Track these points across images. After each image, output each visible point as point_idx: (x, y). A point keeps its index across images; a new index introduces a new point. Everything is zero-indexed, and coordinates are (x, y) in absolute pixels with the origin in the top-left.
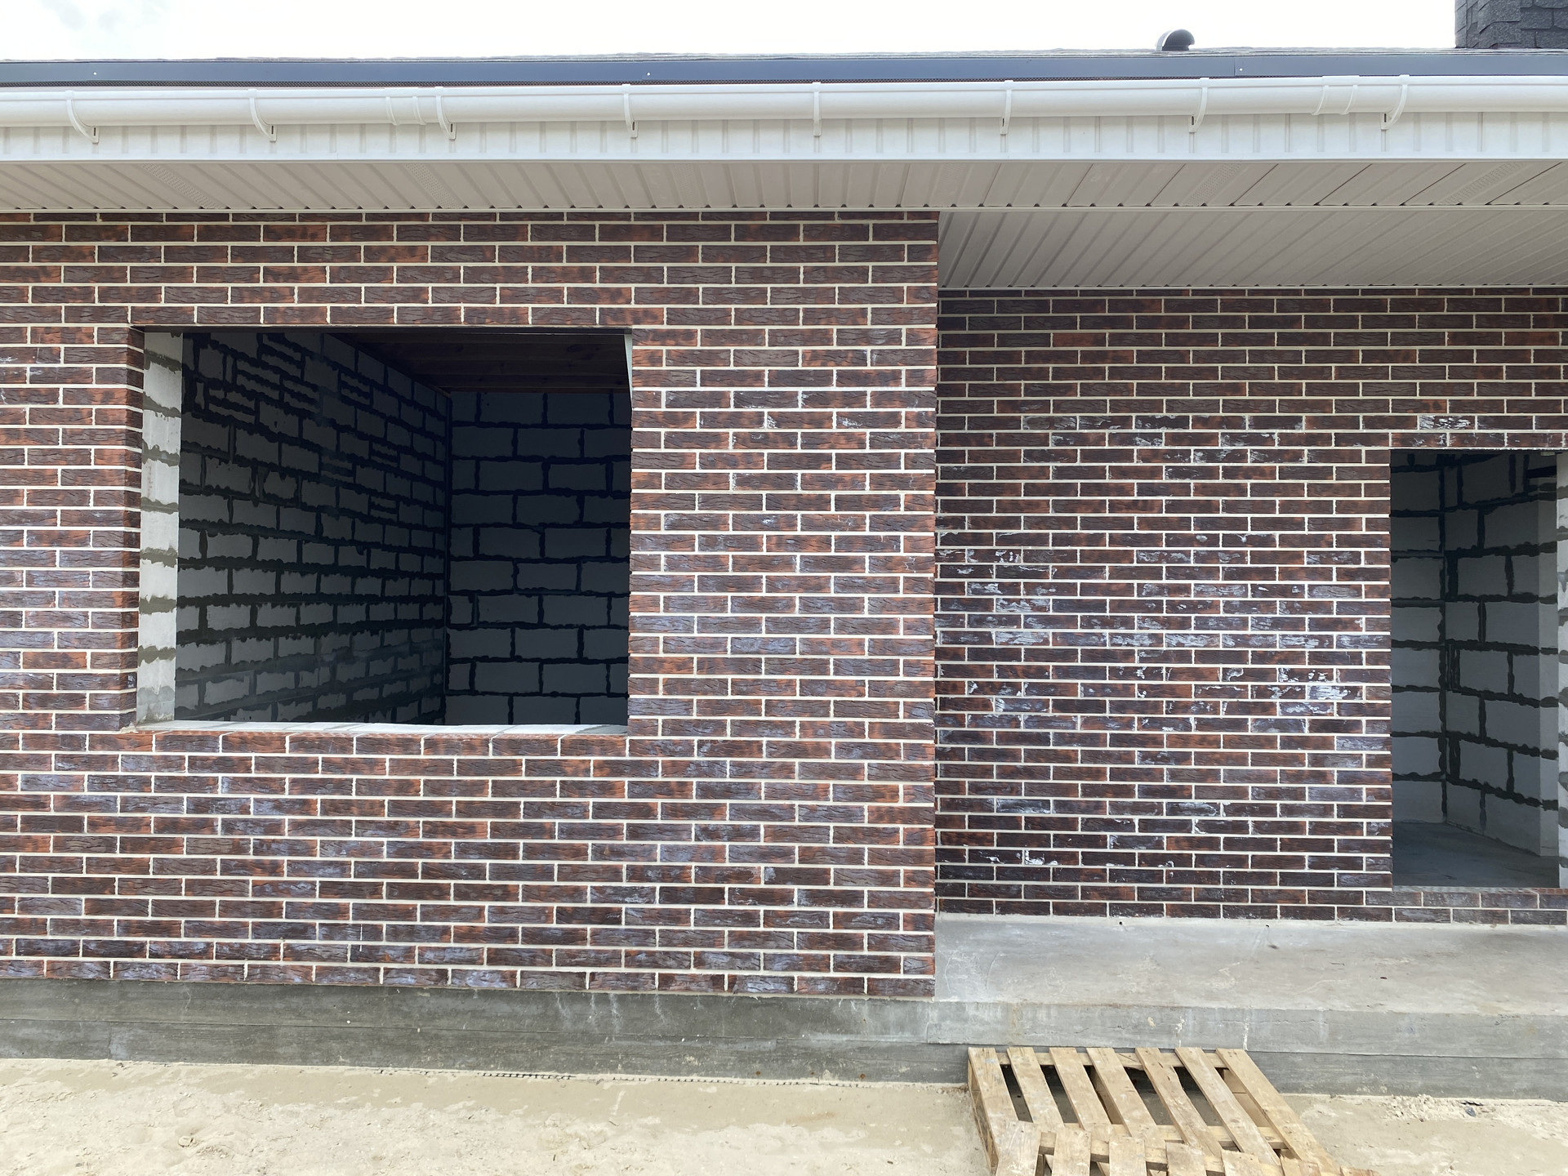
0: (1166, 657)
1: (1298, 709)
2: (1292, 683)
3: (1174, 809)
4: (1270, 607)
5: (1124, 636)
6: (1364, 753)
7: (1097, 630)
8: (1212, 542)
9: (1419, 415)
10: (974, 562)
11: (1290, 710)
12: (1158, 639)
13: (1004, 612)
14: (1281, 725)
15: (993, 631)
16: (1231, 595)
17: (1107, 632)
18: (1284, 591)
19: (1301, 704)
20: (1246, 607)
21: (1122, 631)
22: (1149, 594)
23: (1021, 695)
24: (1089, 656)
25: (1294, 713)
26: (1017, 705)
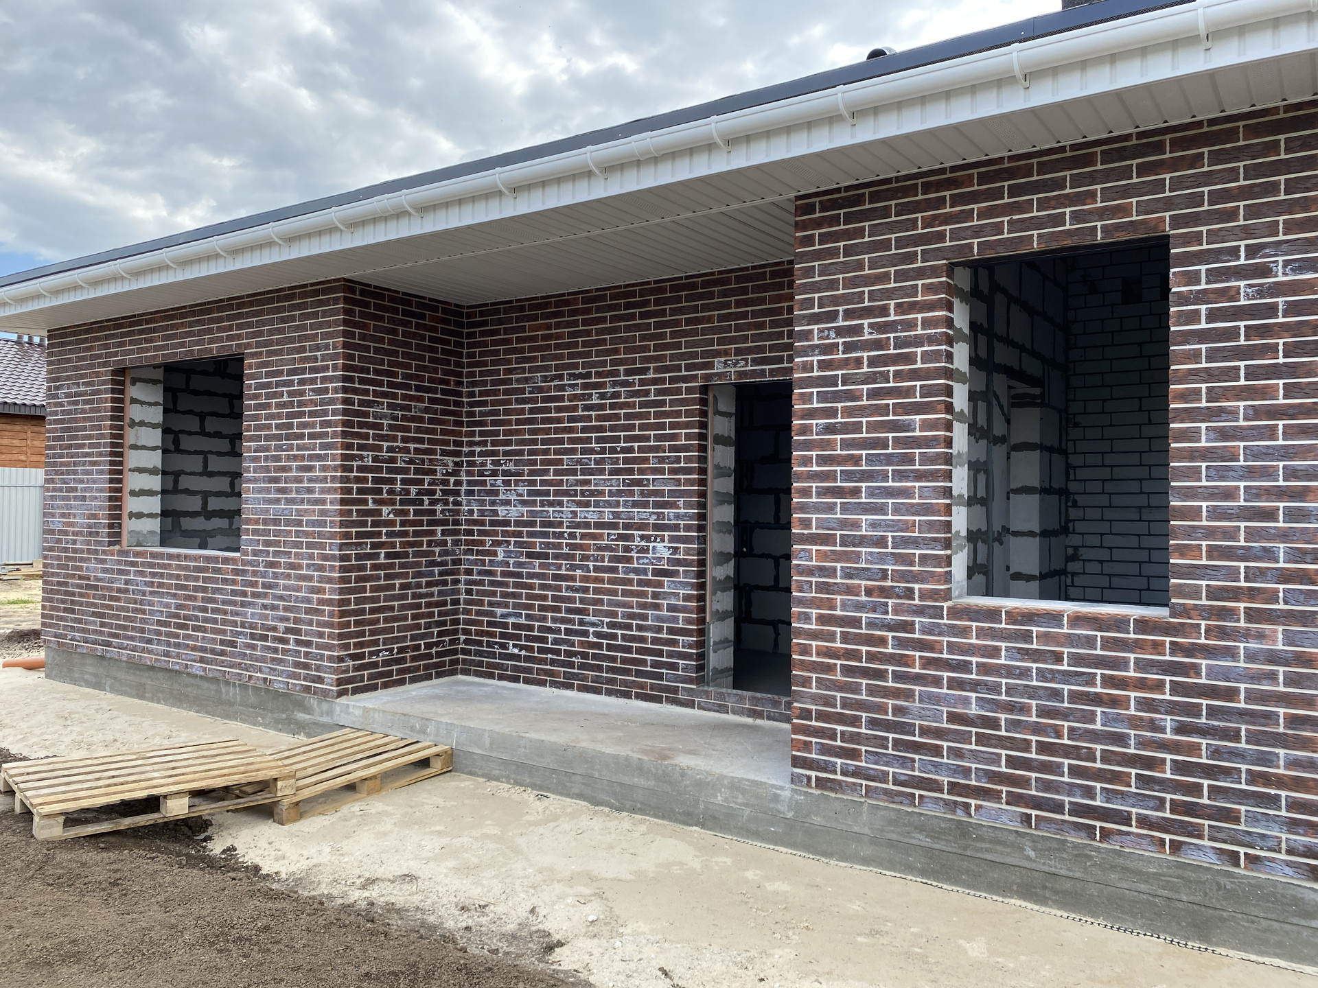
0: (578, 526)
1: (646, 561)
2: (643, 543)
3: (581, 623)
4: (632, 493)
5: (559, 512)
6: (681, 592)
7: (546, 509)
8: (603, 451)
9: (716, 360)
10: (492, 467)
11: (641, 561)
12: (574, 513)
13: (504, 497)
14: (637, 571)
15: (499, 508)
16: (612, 486)
17: (551, 509)
18: (639, 483)
19: (647, 558)
20: (619, 493)
21: (558, 509)
22: (571, 486)
23: (511, 548)
24: (543, 524)
25: (643, 564)
26: (508, 554)
